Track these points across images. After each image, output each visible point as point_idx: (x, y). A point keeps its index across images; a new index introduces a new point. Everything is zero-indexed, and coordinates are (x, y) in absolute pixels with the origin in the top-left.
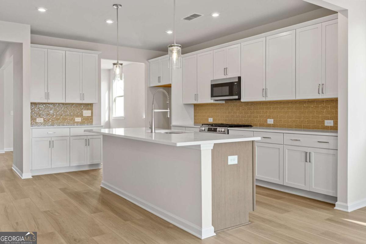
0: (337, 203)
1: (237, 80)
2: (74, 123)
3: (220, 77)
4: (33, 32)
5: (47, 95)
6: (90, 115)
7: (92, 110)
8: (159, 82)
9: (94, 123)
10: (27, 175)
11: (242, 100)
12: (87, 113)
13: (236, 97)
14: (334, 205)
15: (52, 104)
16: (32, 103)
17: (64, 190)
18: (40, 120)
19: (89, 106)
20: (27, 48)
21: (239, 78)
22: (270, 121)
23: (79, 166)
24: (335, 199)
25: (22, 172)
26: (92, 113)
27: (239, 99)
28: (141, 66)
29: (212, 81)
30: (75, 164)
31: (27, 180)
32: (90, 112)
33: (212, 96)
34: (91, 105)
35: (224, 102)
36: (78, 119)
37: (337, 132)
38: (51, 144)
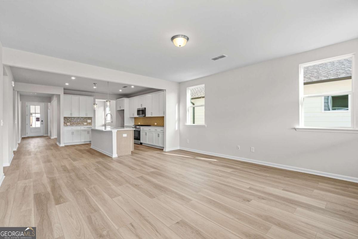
0: (164, 149)
1: (144, 109)
2: (84, 125)
3: (140, 107)
4: (64, 89)
5: (71, 114)
6: (91, 122)
7: (91, 119)
8: (120, 108)
9: (92, 125)
10: (62, 145)
11: (146, 116)
12: (89, 121)
13: (144, 115)
14: (163, 150)
15: (73, 117)
16: (64, 117)
17: (76, 149)
18: (68, 124)
19: (90, 118)
20: (62, 96)
21: (145, 108)
22: (156, 124)
23: (85, 142)
24: (164, 148)
25: (60, 144)
26: (91, 121)
27: (145, 115)
28: (114, 102)
29: (138, 109)
30: (83, 141)
31: (62, 147)
32: (91, 120)
33: (138, 114)
34: (91, 118)
35: (143, 117)
36: (85, 124)
37: (164, 127)
38: (73, 133)
